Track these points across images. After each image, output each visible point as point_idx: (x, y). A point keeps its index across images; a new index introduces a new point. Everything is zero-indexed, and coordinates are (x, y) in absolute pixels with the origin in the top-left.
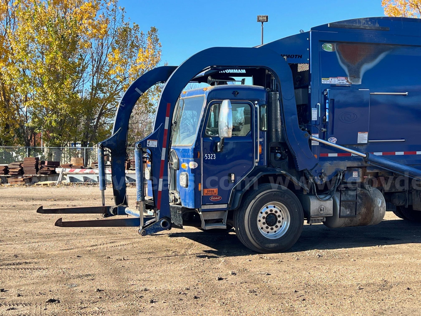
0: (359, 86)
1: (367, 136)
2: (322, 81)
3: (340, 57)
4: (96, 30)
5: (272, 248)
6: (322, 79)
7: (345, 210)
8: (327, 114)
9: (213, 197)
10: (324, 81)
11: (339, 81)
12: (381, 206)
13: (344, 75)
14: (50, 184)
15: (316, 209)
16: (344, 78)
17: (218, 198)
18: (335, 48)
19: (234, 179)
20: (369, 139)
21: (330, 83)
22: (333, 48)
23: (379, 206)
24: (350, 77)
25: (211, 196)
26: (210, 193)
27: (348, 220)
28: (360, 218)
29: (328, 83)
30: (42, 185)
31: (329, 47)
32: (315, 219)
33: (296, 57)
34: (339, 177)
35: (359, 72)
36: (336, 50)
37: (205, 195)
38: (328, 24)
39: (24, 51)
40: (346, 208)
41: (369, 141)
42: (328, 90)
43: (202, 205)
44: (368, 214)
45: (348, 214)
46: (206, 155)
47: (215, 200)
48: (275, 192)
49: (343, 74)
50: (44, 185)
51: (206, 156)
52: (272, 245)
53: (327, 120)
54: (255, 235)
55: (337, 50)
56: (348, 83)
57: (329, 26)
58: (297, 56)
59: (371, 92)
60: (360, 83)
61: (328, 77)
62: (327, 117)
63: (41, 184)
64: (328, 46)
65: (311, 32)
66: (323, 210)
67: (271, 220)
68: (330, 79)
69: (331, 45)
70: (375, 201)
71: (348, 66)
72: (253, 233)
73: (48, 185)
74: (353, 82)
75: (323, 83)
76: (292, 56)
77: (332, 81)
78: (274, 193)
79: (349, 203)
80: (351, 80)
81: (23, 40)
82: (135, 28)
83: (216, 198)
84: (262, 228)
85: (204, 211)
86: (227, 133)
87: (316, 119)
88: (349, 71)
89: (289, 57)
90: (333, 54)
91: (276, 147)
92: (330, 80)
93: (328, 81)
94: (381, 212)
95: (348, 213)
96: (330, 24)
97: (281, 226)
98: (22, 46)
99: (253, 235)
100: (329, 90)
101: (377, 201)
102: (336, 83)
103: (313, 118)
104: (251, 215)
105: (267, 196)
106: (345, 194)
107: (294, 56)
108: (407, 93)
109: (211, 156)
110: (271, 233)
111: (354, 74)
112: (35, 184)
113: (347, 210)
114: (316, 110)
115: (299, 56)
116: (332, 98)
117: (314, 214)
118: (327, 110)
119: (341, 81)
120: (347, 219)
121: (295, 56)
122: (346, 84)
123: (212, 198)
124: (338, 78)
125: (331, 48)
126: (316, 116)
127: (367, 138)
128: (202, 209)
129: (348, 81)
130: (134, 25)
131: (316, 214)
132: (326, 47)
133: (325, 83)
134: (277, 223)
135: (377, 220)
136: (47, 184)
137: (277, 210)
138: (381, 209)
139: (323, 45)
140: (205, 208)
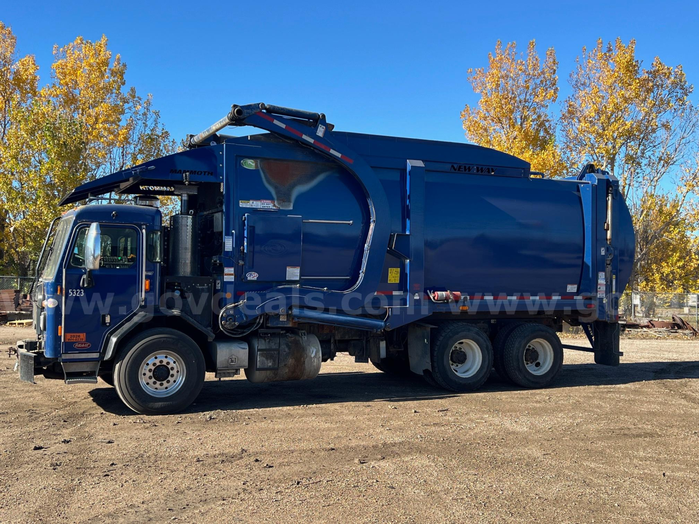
0: (290, 212)
1: (299, 272)
2: (240, 203)
3: (265, 176)
4: (112, 136)
5: (157, 409)
6: (240, 201)
7: (266, 362)
8: (245, 244)
9: (79, 344)
10: (243, 204)
11: (263, 205)
12: (315, 357)
13: (270, 198)
14: (26, 323)
15: (226, 359)
16: (269, 202)
17: (86, 345)
18: (259, 166)
19: (109, 322)
20: (301, 275)
21: (251, 207)
22: (256, 165)
23: (312, 356)
24: (277, 200)
25: (76, 342)
26: (75, 338)
27: (270, 374)
28: (287, 371)
29: (249, 206)
30: (17, 324)
31: (250, 164)
32: (224, 371)
33: (205, 174)
34: (258, 320)
35: (290, 195)
36: (259, 168)
37: (67, 341)
38: (248, 136)
39: (14, 160)
40: (267, 359)
41: (302, 277)
42: (246, 215)
43: (63, 353)
44: (298, 366)
45: (270, 366)
46: (70, 290)
47: (81, 347)
48: (165, 339)
49: (268, 197)
50: (19, 324)
51: (70, 292)
52: (158, 405)
53: (245, 251)
54: (134, 393)
55: (261, 168)
56: (275, 208)
57: (249, 139)
58: (207, 173)
59: (304, 220)
60: (291, 208)
61: (248, 199)
62: (245, 247)
63: (15, 324)
64: (249, 162)
65: (225, 145)
66: (234, 361)
67: (161, 373)
68: (251, 202)
69: (253, 161)
70: (306, 350)
71: (276, 188)
72: (131, 389)
73: (25, 324)
74: (282, 206)
75: (241, 206)
76: (200, 173)
77: (253, 204)
78: (162, 339)
79: (273, 352)
80: (279, 204)
81: (14, 146)
82: (164, 135)
83: (83, 346)
84: (148, 384)
85: (65, 361)
86: (94, 264)
87: (230, 249)
88: (277, 193)
89: (195, 174)
90: (255, 172)
91: (175, 283)
92: (251, 204)
93: (248, 204)
94: (315, 364)
95: (270, 364)
96: (251, 136)
97: (175, 381)
98: (13, 152)
99: (131, 392)
100: (248, 215)
101: (310, 350)
102: (260, 207)
103: (227, 249)
104: (130, 367)
105: (154, 343)
106: (269, 342)
107: (201, 172)
108: (351, 222)
109: (77, 292)
110: (161, 389)
111: (284, 197)
112: (8, 323)
113: (269, 361)
114: (231, 239)
115: (209, 173)
116: (252, 225)
117: (222, 366)
118: (245, 239)
119: (265, 205)
120: (268, 372)
121: (203, 173)
122: (272, 209)
123: (77, 345)
124: (262, 201)
125: (254, 164)
126: (231, 246)
127: (299, 274)
128: (62, 359)
129: (274, 205)
130: (163, 132)
131: (224, 366)
132: (246, 164)
133: (244, 206)
134: (170, 377)
135: (311, 373)
136: (23, 324)
137: (170, 361)
138: (314, 361)
139: (242, 161)
140: (67, 358)
